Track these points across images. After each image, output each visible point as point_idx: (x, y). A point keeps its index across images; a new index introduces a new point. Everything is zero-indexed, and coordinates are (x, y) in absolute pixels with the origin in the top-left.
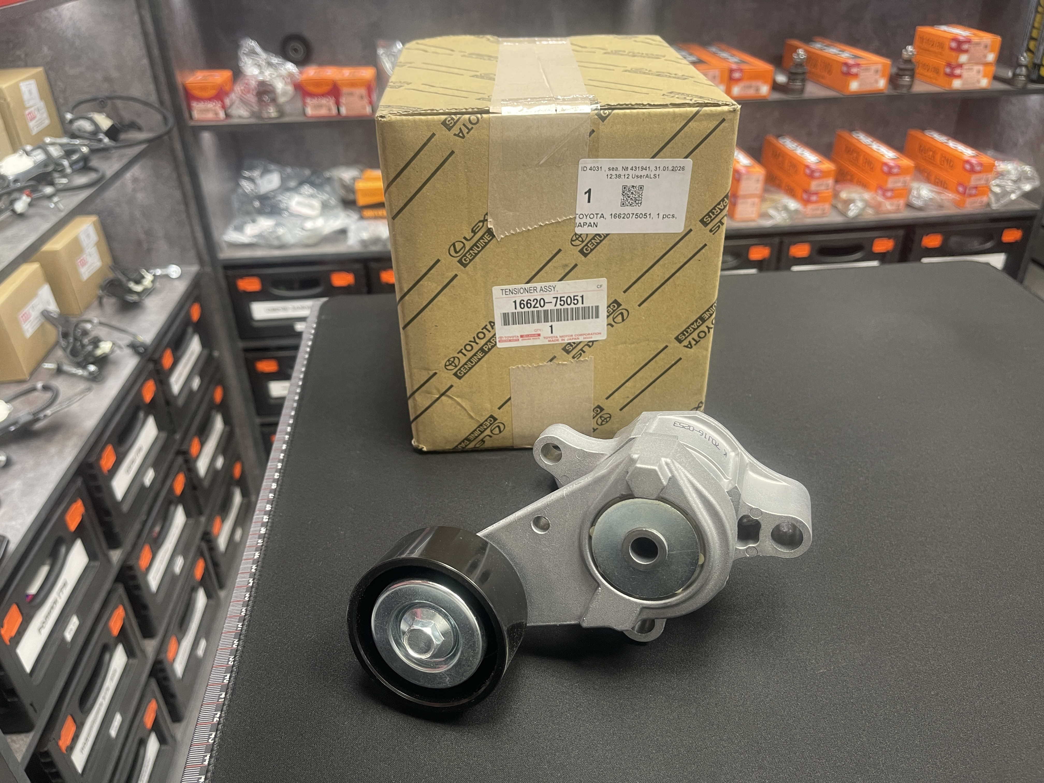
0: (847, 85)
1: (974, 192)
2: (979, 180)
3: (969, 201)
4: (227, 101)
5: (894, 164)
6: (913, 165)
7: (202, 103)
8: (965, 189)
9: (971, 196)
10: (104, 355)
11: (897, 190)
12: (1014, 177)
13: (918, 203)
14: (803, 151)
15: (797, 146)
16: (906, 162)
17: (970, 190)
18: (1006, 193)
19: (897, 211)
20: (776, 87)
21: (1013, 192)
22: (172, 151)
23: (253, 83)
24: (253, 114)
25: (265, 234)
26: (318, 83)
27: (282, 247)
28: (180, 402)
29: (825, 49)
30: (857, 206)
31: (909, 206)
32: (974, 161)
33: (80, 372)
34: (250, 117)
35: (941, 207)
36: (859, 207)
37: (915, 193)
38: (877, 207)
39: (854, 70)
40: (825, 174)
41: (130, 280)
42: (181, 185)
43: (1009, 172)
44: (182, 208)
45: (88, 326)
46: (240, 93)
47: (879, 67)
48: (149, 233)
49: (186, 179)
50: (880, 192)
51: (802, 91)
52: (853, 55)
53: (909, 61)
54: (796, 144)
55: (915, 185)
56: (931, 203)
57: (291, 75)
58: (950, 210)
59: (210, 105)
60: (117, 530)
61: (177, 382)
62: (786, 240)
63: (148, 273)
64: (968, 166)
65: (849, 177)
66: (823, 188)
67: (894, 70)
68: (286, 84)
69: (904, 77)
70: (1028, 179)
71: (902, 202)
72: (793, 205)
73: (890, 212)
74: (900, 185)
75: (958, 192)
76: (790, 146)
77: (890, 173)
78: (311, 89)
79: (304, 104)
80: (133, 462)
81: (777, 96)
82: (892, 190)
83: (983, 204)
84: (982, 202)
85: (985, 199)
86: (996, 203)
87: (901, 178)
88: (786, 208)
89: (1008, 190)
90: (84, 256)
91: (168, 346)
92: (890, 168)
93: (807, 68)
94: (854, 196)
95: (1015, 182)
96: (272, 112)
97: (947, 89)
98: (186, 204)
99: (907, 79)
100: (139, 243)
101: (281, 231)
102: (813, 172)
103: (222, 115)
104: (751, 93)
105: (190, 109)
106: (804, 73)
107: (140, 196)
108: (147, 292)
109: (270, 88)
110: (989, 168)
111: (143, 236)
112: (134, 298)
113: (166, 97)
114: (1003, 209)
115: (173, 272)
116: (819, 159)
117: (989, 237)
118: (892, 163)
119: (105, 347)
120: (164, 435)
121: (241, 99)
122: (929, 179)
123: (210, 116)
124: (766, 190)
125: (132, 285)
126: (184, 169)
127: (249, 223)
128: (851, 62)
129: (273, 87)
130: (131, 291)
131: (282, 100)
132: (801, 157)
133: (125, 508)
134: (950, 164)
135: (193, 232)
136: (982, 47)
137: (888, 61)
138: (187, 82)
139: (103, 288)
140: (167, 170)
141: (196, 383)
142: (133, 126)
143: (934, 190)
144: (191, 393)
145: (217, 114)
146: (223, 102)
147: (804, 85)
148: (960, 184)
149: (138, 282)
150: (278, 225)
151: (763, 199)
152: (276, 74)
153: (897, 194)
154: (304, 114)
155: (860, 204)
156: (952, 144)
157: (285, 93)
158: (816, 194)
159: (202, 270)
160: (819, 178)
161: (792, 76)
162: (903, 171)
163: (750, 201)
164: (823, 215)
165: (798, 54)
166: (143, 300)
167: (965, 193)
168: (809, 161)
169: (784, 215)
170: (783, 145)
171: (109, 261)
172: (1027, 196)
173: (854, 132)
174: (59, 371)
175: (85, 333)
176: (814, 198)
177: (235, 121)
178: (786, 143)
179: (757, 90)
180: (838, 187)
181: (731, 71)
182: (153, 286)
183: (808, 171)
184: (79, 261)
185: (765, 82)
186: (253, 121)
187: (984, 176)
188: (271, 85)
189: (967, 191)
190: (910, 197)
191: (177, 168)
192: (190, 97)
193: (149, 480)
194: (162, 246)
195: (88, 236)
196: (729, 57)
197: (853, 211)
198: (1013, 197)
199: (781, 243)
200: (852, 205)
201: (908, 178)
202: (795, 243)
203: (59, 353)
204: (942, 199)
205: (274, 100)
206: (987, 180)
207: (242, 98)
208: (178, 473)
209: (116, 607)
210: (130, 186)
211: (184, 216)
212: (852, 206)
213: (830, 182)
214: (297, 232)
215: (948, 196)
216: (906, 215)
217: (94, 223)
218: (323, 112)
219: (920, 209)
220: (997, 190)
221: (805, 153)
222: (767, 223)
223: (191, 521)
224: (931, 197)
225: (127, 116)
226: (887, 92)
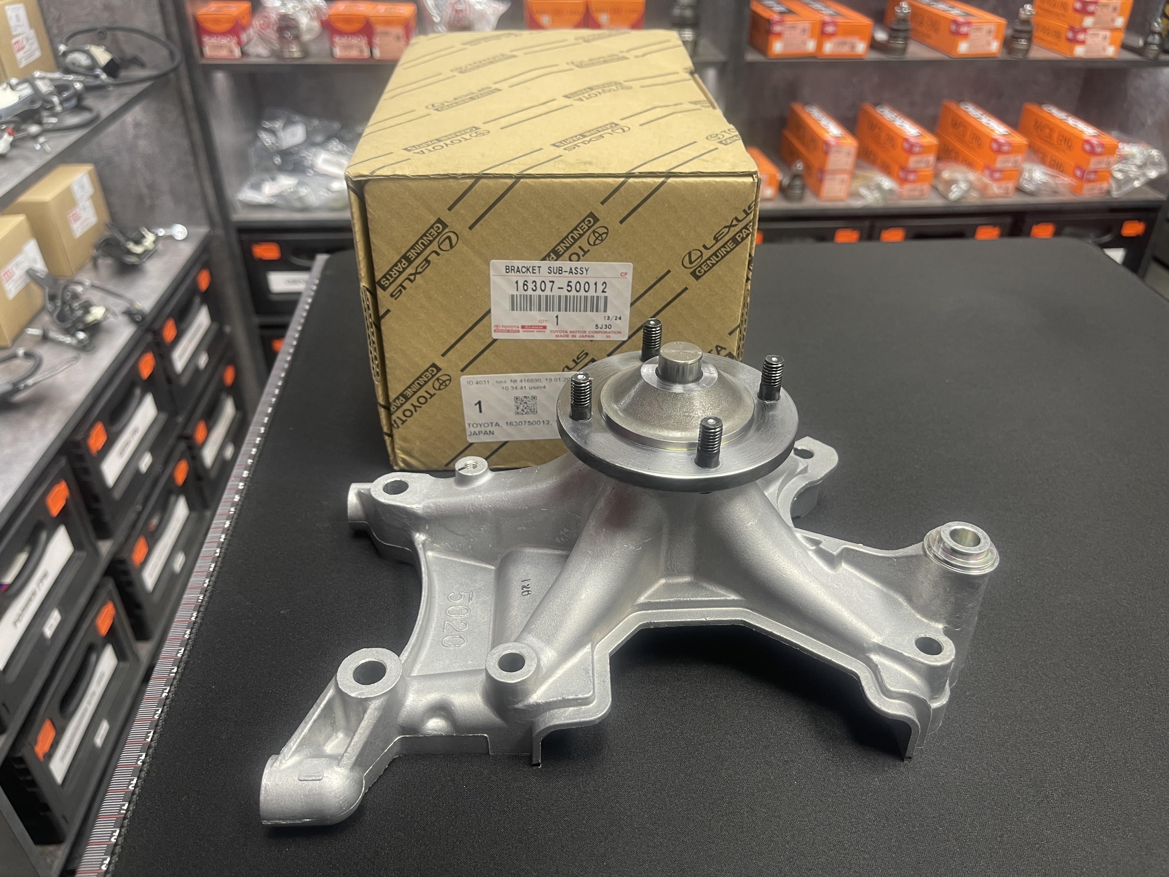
0: (955, 46)
1: (1092, 176)
2: (1100, 163)
3: (1087, 187)
4: (244, 37)
5: (1004, 140)
6: (1026, 143)
7: (215, 38)
8: (1083, 172)
9: (1089, 181)
10: (95, 322)
11: (1005, 171)
12: (1138, 162)
13: (1029, 187)
14: (903, 122)
15: (897, 117)
16: (1019, 139)
17: (1088, 174)
18: (1129, 180)
19: (1006, 195)
20: (874, 45)
21: (1137, 179)
22: (180, 92)
23: (274, 16)
24: (274, 53)
25: (285, 194)
26: (348, 19)
27: (305, 209)
28: (184, 381)
29: (933, 5)
30: (961, 188)
31: (1019, 190)
32: (1094, 141)
33: (68, 340)
34: (269, 57)
35: (1055, 192)
36: (962, 189)
37: (1026, 175)
38: (983, 190)
39: (964, 29)
40: (925, 149)
41: (129, 239)
42: (189, 132)
43: (1133, 156)
44: (190, 159)
45: (79, 289)
46: (259, 28)
47: (993, 27)
48: (151, 187)
49: (195, 126)
50: (987, 173)
51: (904, 50)
52: (964, 13)
53: (1026, 22)
54: (895, 114)
55: (1027, 166)
56: (1043, 188)
57: (317, 9)
58: (1066, 197)
59: (224, 41)
60: (107, 518)
61: (180, 357)
62: (878, 224)
63: (149, 233)
64: (1087, 147)
65: (953, 155)
66: (922, 165)
67: (1010, 32)
68: (312, 19)
69: (1020, 40)
70: (1155, 165)
71: (1011, 185)
72: (887, 183)
73: (997, 196)
74: (1010, 165)
75: (1075, 176)
76: (889, 117)
77: (999, 151)
78: (340, 26)
79: (332, 44)
80: (127, 444)
81: (874, 56)
82: (1001, 171)
83: (1103, 191)
84: (1102, 189)
85: (1105, 186)
86: (1117, 191)
87: (1012, 158)
88: (879, 187)
89: (1131, 176)
90: (78, 210)
91: (170, 316)
92: (1000, 145)
93: (910, 25)
94: (958, 176)
95: (1140, 167)
96: (295, 51)
97: (1068, 56)
98: (195, 155)
99: (1023, 42)
100: (140, 198)
101: (303, 191)
102: (912, 146)
103: (237, 52)
104: (845, 50)
105: (201, 45)
106: (906, 30)
107: (142, 144)
108: (148, 254)
109: (293, 22)
110: (1111, 150)
111: (145, 191)
112: (133, 260)
113: (174, 29)
114: (1125, 198)
115: (178, 232)
116: (920, 132)
117: (1107, 230)
118: (1002, 140)
119: (97, 313)
120: (163, 417)
121: (259, 35)
122: (1043, 160)
123: (224, 53)
124: (857, 166)
125: (131, 246)
126: (192, 114)
127: (268, 180)
128: (961, 19)
129: (297, 23)
130: (129, 252)
131: (306, 37)
132: (900, 129)
133: (117, 495)
134: (1068, 143)
135: (202, 187)
136: (1110, 9)
137: (1003, 21)
138: (198, 13)
139: (98, 247)
140: (173, 114)
141: (203, 360)
142: (136, 62)
143: (1049, 172)
144: (197, 371)
145: (231, 51)
146: (238, 37)
147: (906, 44)
148: (1079, 167)
149: (138, 242)
150: (300, 184)
151: (853, 176)
152: (300, 6)
153: (1005, 175)
154: (332, 55)
155: (963, 186)
156: (1072, 121)
157: (310, 30)
158: (914, 171)
159: (212, 231)
160: (918, 154)
161: (893, 33)
162: (1014, 149)
163: (840, 177)
164: (922, 196)
165: (901, 8)
166: (144, 262)
167: (1082, 178)
168: (908, 134)
169: (877, 195)
170: (881, 115)
171: (106, 218)
172: (1152, 183)
173: (962, 104)
174: (45, 338)
175: (76, 296)
176: (912, 177)
177: (253, 60)
178: (882, 114)
179: (853, 47)
180: (941, 165)
181: (824, 24)
182: (155, 247)
183: (906, 145)
184: (71, 214)
185: (862, 39)
186: (272, 61)
187: (1105, 159)
188: (294, 20)
189: (1085, 175)
190: (1021, 180)
191: (184, 111)
192: (201, 30)
193: (145, 465)
194: (166, 202)
195: (82, 187)
196: (823, 9)
197: (955, 193)
198: (1137, 184)
199: (872, 228)
200: (953, 186)
201: (1019, 158)
202: (887, 228)
203: (46, 318)
204: (1057, 184)
205: (297, 37)
206: (1109, 164)
207: (262, 34)
208: (180, 460)
209: (104, 604)
210: (131, 132)
211: (192, 169)
212: (954, 188)
213: (931, 158)
214: (322, 193)
215: (1063, 180)
216: (1016, 200)
217: (90, 173)
218: (354, 53)
219: (1031, 194)
220: (1119, 176)
221: (905, 125)
222: (857, 204)
223: (194, 515)
224: (1044, 181)
225: (129, 51)
226: (1000, 56)
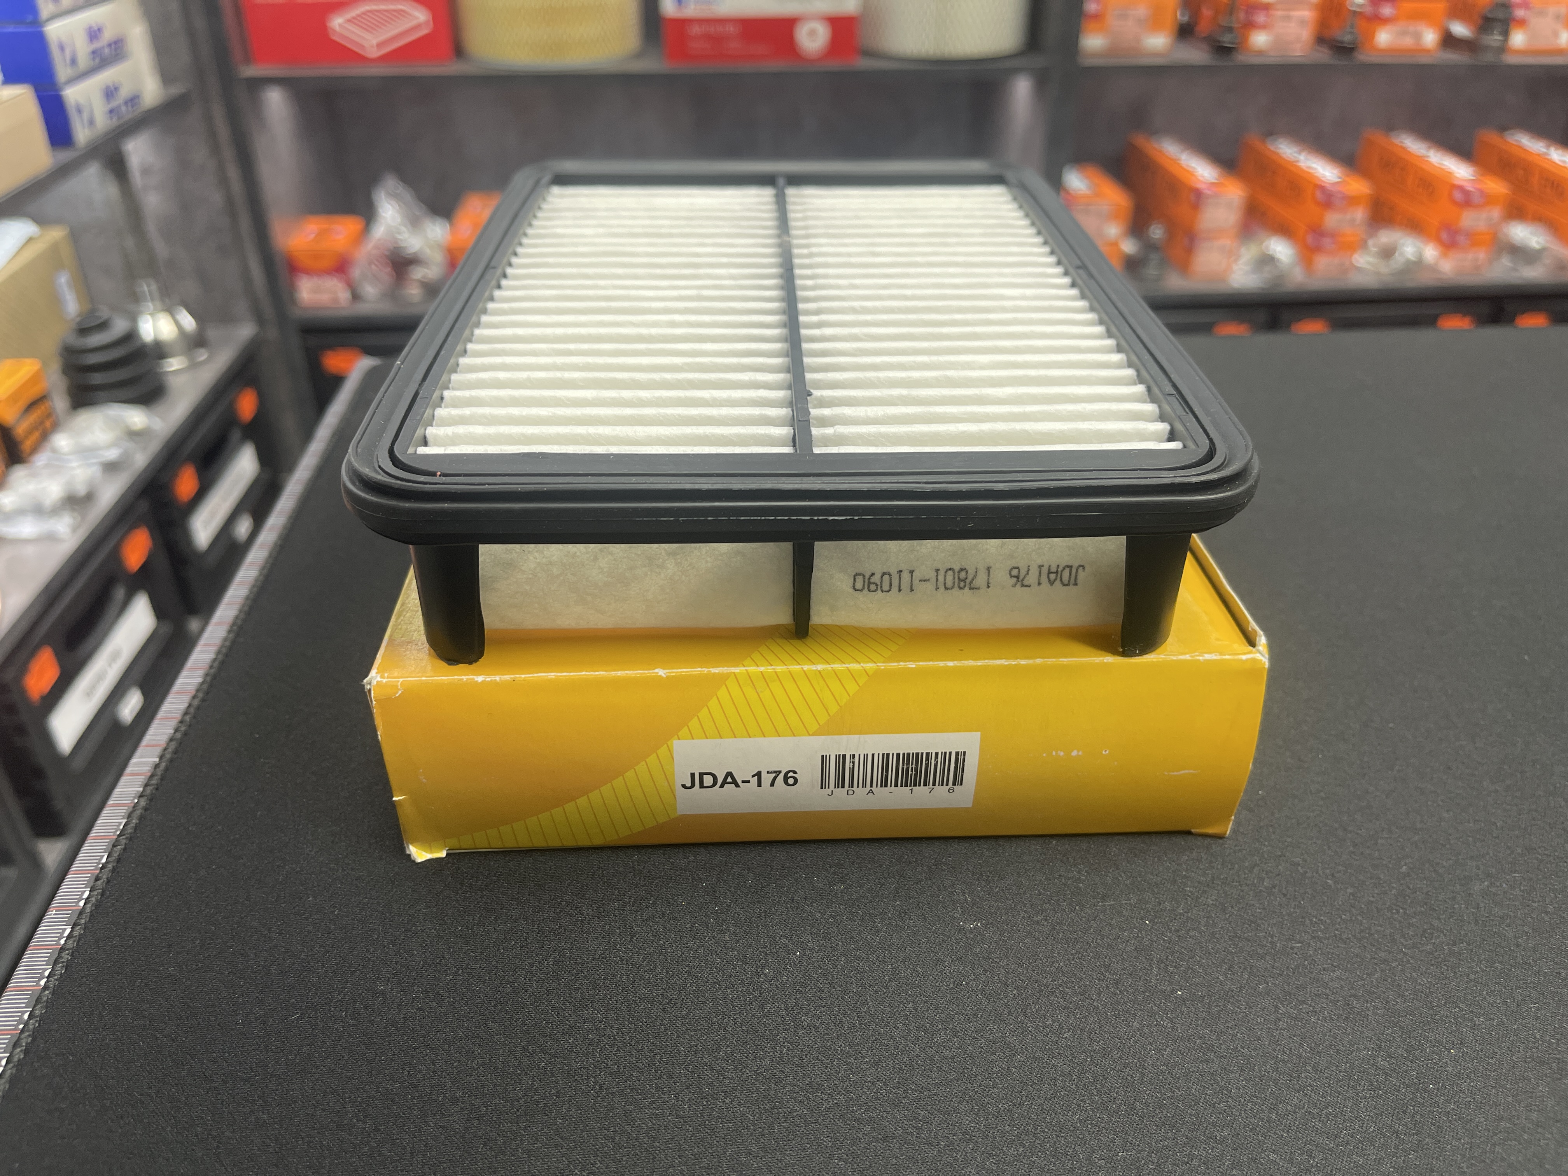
5: (1472, 187)
6: (1505, 191)
11: (1475, 234)
14: (1312, 160)
15: (1300, 153)
16: (1496, 187)
19: (1473, 270)
40: (1352, 201)
54: (1297, 149)
55: (1508, 224)
60: (60, 806)
61: (204, 526)
62: (1284, 313)
66: (1346, 225)
74: (1480, 224)
76: (1289, 156)
77: (1465, 204)
80: (102, 674)
87: (1484, 214)
91: (188, 459)
92: (1466, 194)
94: (1400, 242)
102: (1331, 196)
116: (1342, 174)
118: (1469, 187)
120: (167, 628)
132: (1309, 173)
158: (1332, 235)
159: (261, 332)
160: (1340, 207)
162: (1488, 201)
163: (1219, 242)
168: (1323, 179)
170: (1277, 154)
173: (1393, 134)
176: (1328, 244)
178: (1278, 149)
180: (1375, 226)
183: (1322, 195)
199: (1274, 317)
201: (1496, 215)
202: (1298, 318)
211: (228, 238)
213: (1361, 216)
